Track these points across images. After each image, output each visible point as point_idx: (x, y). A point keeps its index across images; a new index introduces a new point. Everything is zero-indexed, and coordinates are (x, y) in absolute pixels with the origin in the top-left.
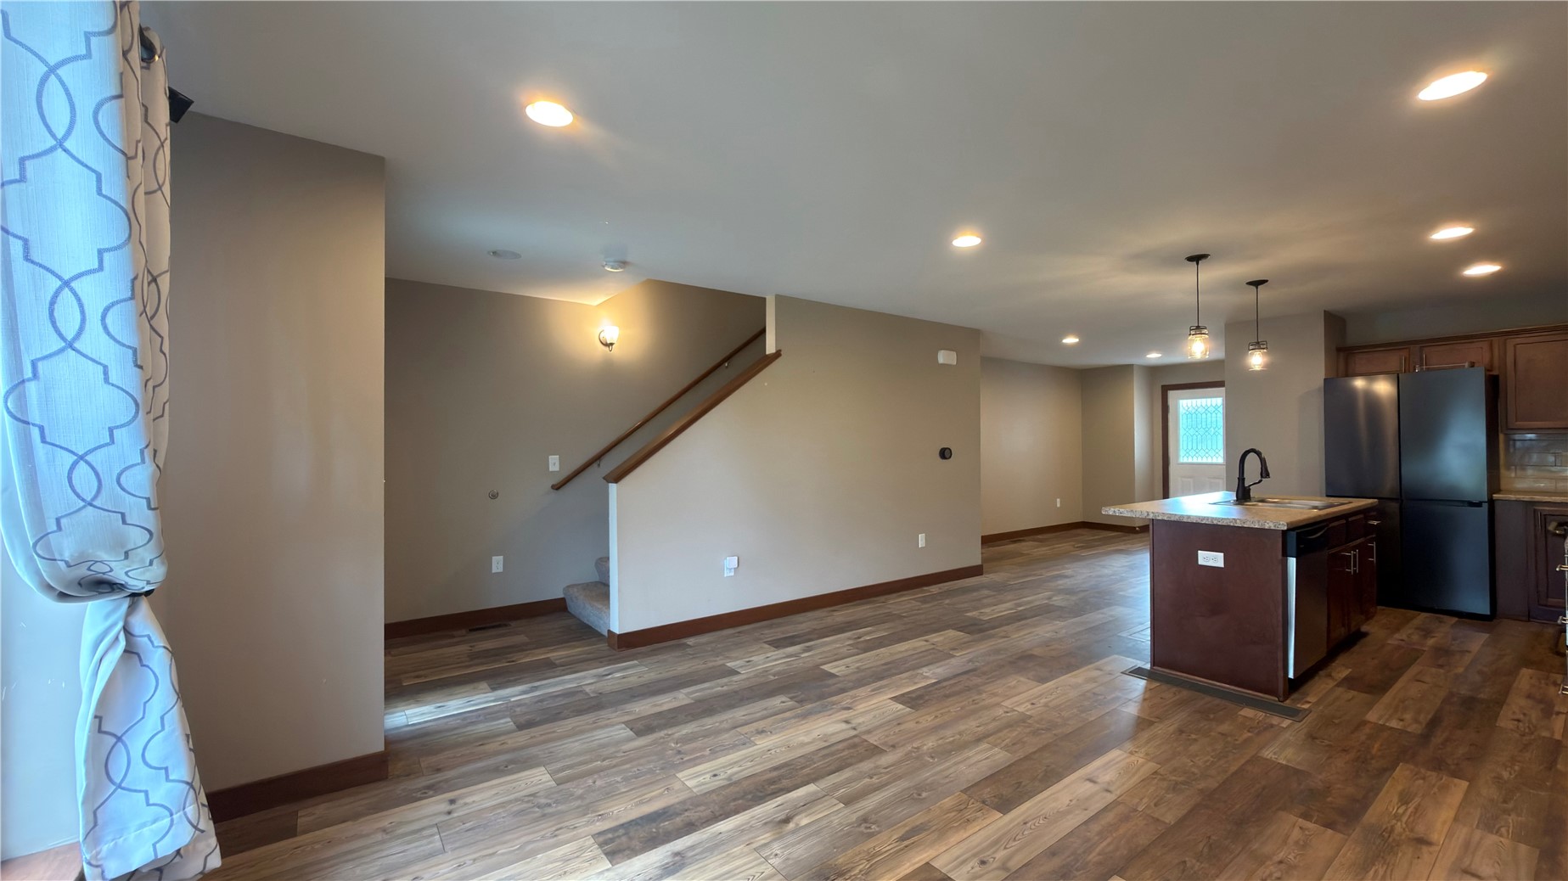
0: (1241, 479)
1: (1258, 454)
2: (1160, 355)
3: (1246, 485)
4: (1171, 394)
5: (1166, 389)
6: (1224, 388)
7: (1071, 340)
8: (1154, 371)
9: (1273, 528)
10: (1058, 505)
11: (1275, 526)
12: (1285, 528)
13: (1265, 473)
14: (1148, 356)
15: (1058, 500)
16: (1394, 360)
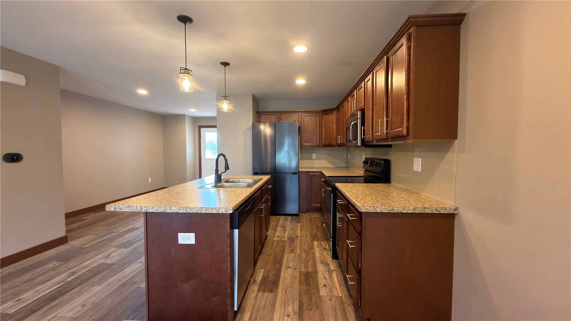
0: (217, 171)
1: (224, 156)
2: (195, 111)
3: (219, 174)
4: (202, 129)
5: (200, 127)
6: (216, 129)
7: (142, 92)
8: (195, 119)
9: (224, 212)
10: (150, 181)
11: (225, 211)
12: (232, 212)
13: (227, 168)
14: (191, 110)
15: (150, 179)
16: (273, 118)
